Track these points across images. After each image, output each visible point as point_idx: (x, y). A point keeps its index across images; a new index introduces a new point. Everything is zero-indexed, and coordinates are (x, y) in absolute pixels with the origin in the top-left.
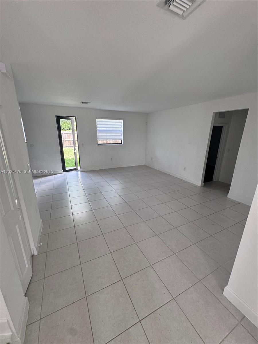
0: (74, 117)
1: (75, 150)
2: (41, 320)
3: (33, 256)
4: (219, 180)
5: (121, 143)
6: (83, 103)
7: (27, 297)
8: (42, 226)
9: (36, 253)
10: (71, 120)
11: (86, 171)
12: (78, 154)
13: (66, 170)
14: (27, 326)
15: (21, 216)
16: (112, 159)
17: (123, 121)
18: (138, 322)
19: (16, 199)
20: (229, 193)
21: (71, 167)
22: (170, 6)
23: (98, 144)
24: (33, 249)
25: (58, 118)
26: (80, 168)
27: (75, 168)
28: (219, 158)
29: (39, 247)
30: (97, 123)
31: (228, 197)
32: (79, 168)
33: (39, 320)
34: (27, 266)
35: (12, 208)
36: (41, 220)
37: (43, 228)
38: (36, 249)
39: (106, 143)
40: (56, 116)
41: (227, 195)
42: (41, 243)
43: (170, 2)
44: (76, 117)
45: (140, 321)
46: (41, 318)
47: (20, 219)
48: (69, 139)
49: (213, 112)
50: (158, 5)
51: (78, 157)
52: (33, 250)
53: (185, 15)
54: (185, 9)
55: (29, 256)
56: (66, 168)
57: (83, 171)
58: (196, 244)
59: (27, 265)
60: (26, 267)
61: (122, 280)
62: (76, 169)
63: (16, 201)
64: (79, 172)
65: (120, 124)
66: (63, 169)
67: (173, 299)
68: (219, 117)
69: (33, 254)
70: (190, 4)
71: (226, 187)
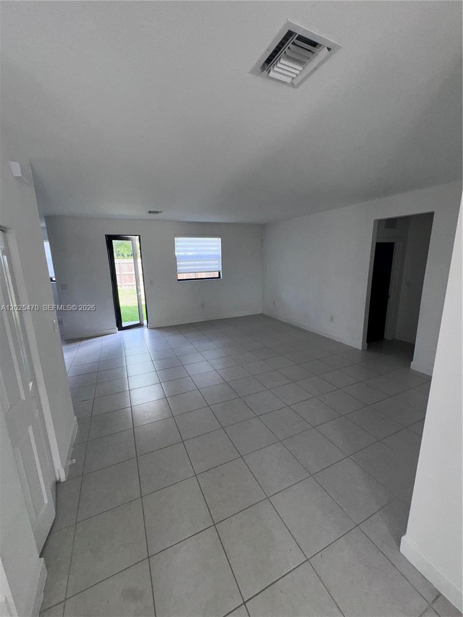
0: (136, 236)
1: (138, 290)
2: (67, 601)
3: (58, 483)
4: (396, 337)
5: (218, 276)
6: (150, 212)
7: (43, 559)
8: (77, 428)
9: (63, 478)
10: (131, 241)
11: (158, 328)
12: (143, 297)
13: (123, 326)
14: (40, 613)
15: (39, 411)
16: (202, 305)
17: (220, 239)
18: (242, 605)
19: (31, 381)
20: (412, 361)
21: (132, 320)
22: (269, 72)
23: (179, 280)
24: (58, 470)
25: (110, 239)
26: (148, 323)
27: (138, 322)
28: (391, 297)
29: (69, 467)
30: (176, 244)
31: (411, 368)
32: (145, 322)
33: (63, 602)
34: (46, 501)
35: (23, 397)
36: (76, 417)
37: (77, 432)
38: (65, 470)
39: (194, 278)
40: (106, 235)
41: (410, 365)
42: (74, 459)
43: (269, 68)
44: (139, 236)
45: (245, 603)
46: (67, 598)
47: (37, 415)
48: (129, 273)
49: (375, 220)
50: (252, 72)
51: (143, 302)
52: (59, 472)
53: (296, 82)
54: (294, 76)
55: (51, 482)
56: (123, 323)
57: (154, 328)
58: (351, 457)
59: (47, 498)
60: (44, 502)
61: (214, 525)
62: (140, 325)
63: (31, 384)
64: (146, 331)
65: (216, 244)
66: (118, 326)
67: (307, 562)
68: (385, 227)
69: (58, 479)
70: (301, 69)
71: (407, 349)
